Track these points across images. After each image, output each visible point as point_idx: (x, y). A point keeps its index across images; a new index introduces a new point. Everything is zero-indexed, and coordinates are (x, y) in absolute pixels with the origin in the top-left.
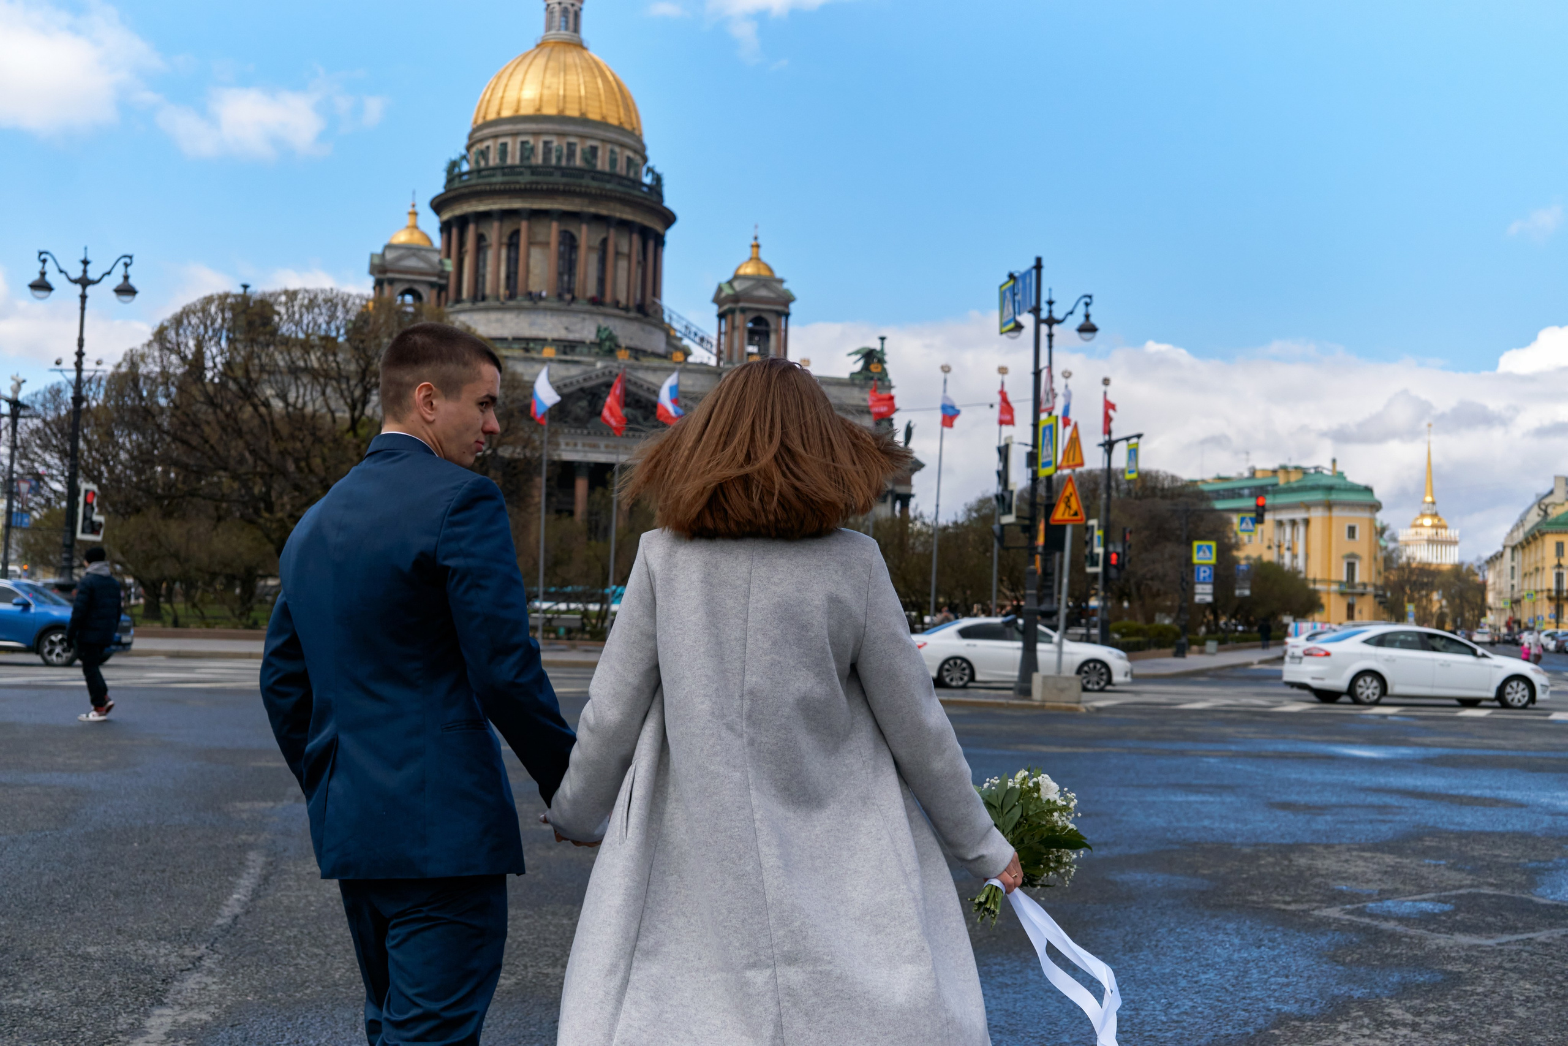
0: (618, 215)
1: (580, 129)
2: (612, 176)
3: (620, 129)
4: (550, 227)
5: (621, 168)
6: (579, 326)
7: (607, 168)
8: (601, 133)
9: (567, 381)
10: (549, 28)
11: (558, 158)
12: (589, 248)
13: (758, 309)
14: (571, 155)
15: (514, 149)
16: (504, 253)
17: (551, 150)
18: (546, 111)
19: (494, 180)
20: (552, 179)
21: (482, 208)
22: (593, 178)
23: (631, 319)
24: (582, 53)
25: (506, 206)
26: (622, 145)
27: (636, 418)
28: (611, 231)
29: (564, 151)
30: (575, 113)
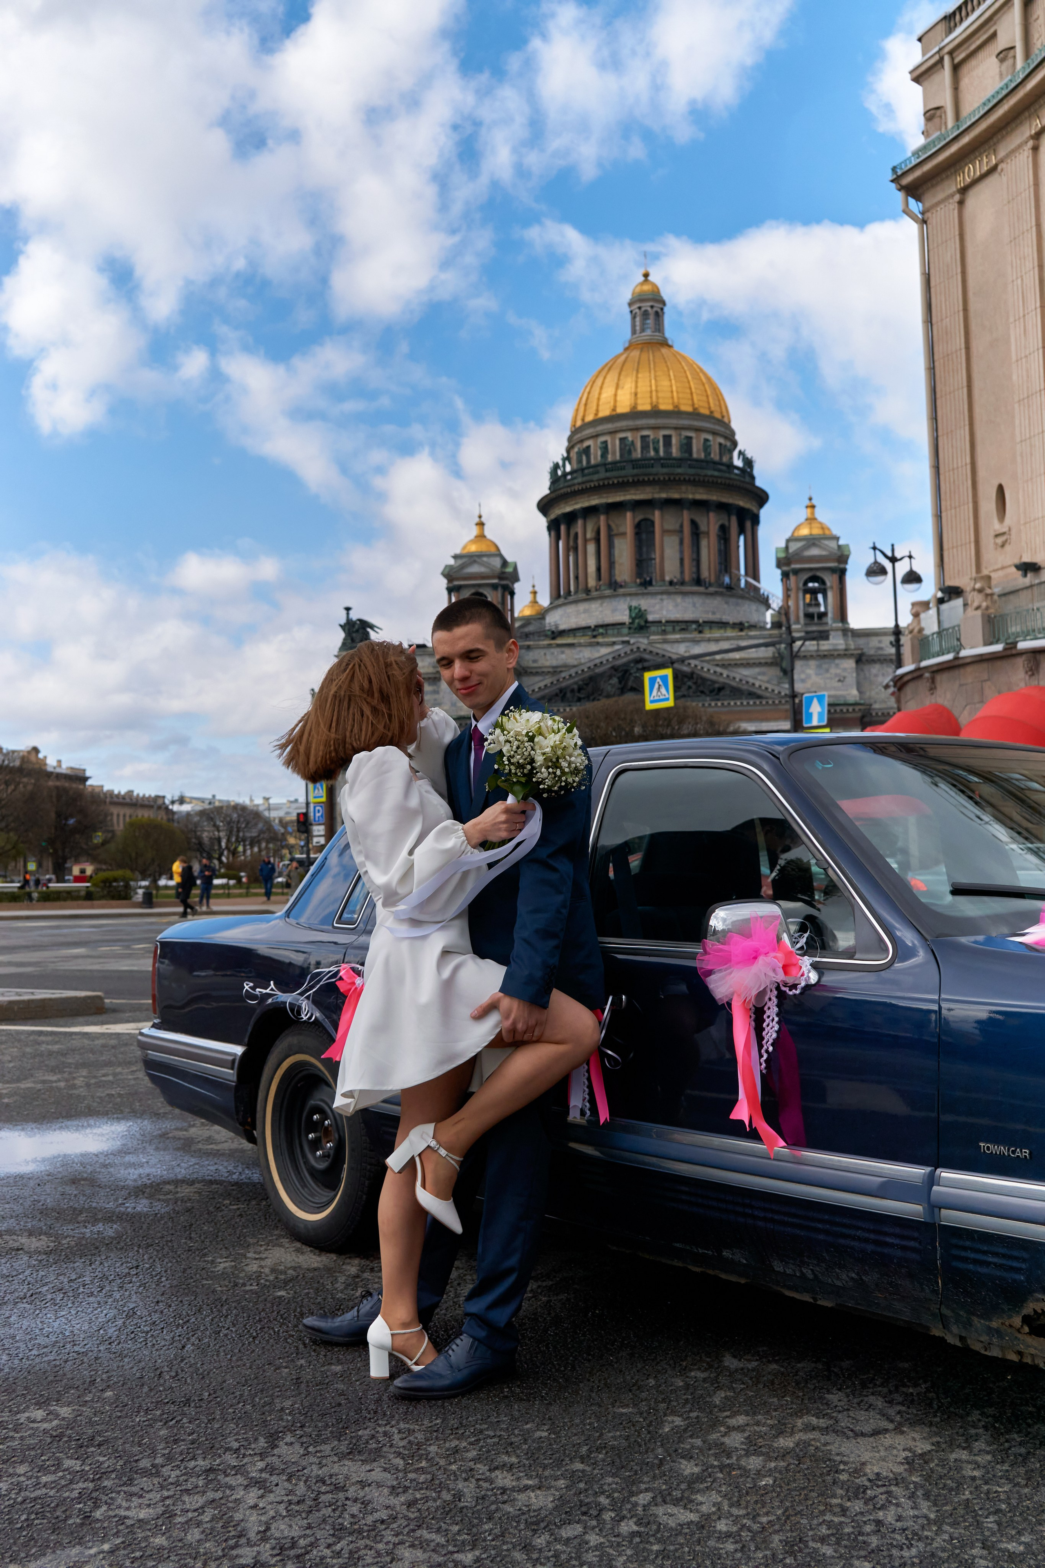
0: (690, 496)
1: (652, 422)
2: (707, 463)
3: (710, 418)
4: (625, 516)
5: (715, 456)
7: (703, 456)
8: (674, 422)
9: (597, 662)
10: (634, 332)
11: (630, 452)
12: (665, 532)
13: (811, 569)
14: (645, 447)
15: (596, 450)
16: (591, 548)
17: (626, 445)
18: (621, 410)
19: (576, 481)
20: (623, 473)
21: (568, 509)
22: (663, 466)
23: (711, 594)
24: (664, 351)
25: (586, 504)
26: (698, 430)
28: (686, 513)
29: (639, 445)
30: (647, 407)
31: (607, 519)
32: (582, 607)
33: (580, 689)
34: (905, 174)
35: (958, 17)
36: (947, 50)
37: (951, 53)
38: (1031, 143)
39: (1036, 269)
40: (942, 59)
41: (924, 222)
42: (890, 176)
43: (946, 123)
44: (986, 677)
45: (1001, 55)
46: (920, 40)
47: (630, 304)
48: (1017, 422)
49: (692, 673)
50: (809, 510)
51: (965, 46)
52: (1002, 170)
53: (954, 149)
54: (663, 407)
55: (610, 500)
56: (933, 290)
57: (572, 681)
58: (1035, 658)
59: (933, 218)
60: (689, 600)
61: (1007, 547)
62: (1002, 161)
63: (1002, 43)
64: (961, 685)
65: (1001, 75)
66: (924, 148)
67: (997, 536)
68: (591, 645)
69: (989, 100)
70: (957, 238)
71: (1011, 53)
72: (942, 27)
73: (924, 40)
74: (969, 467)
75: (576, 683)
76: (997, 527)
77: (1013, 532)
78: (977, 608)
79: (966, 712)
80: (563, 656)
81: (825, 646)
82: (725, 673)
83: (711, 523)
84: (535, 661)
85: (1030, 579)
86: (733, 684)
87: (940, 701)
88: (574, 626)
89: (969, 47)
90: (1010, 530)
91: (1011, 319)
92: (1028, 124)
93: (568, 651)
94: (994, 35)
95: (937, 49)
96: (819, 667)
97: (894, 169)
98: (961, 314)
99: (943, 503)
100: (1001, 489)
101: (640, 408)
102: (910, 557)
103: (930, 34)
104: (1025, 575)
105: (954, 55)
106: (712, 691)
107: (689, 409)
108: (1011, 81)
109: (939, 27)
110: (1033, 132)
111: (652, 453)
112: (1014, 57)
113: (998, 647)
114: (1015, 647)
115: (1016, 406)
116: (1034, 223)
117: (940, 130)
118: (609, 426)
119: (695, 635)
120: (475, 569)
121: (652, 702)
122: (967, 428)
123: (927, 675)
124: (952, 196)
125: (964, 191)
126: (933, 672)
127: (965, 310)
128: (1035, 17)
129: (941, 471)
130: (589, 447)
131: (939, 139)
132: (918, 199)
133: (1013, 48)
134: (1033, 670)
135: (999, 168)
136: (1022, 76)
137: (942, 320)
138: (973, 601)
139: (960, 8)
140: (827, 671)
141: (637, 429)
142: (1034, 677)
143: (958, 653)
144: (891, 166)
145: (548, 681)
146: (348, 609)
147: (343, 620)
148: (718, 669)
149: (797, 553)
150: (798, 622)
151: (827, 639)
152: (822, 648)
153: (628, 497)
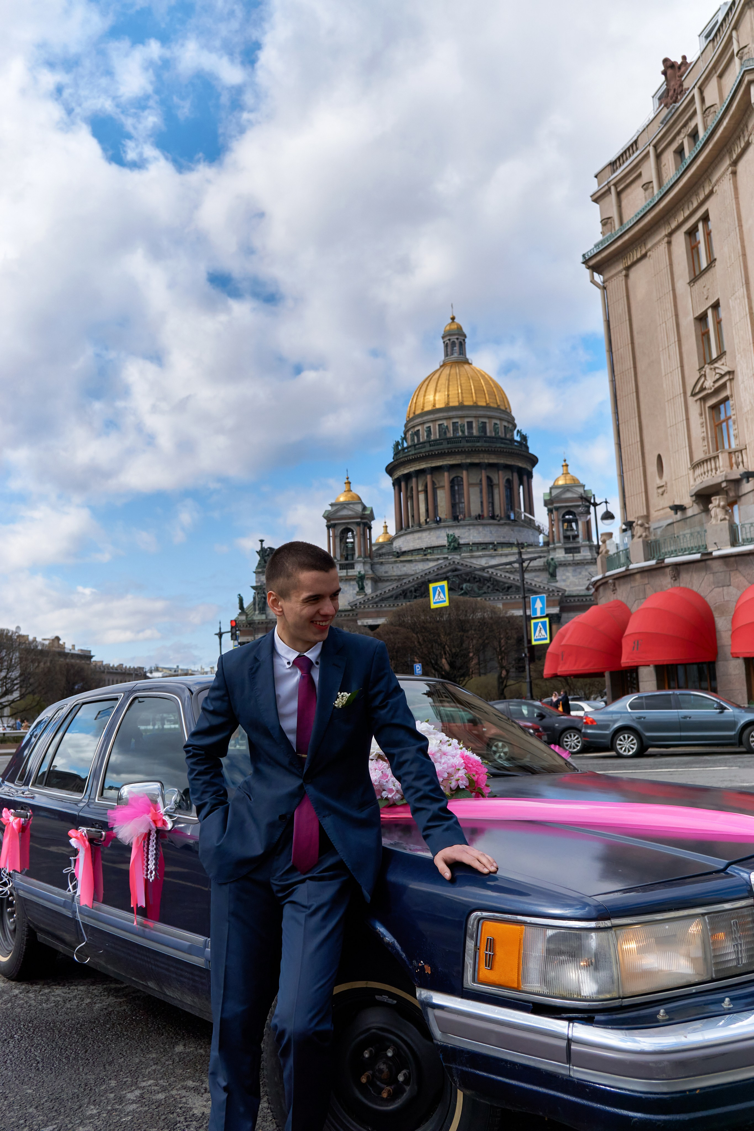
0: (486, 461)
1: (460, 413)
2: (496, 439)
3: (498, 409)
4: (444, 476)
5: (501, 434)
6: (467, 534)
7: (493, 434)
8: (474, 413)
9: (427, 571)
10: (446, 355)
11: (445, 433)
12: (470, 485)
13: (567, 507)
14: (455, 430)
15: (423, 433)
16: (422, 497)
17: (443, 429)
18: (438, 406)
19: (410, 453)
20: (441, 447)
21: (406, 471)
22: (467, 441)
23: (502, 525)
24: (466, 366)
25: (418, 468)
26: (490, 417)
27: (472, 590)
28: (483, 472)
29: (451, 428)
30: (456, 404)
31: (432, 477)
32: (417, 535)
33: (416, 591)
34: (591, 258)
35: (618, 163)
36: (612, 183)
37: (615, 185)
38: (666, 239)
39: (674, 317)
40: (609, 189)
41: (604, 288)
42: (581, 259)
43: (614, 227)
44: (647, 582)
45: (645, 187)
46: (596, 177)
47: (443, 337)
48: (667, 414)
49: (490, 578)
50: (564, 468)
51: (623, 181)
52: (650, 256)
53: (619, 243)
54: (466, 403)
55: (433, 465)
56: (612, 331)
57: (410, 585)
58: (677, 569)
59: (610, 286)
60: (488, 529)
61: (665, 495)
62: (649, 250)
63: (644, 179)
64: (631, 587)
65: (646, 198)
66: (601, 242)
67: (659, 488)
68: (423, 560)
69: (639, 214)
70: (625, 298)
71: (651, 185)
72: (609, 169)
73: (598, 177)
74: (639, 444)
75: (413, 586)
76: (659, 482)
77: (669, 485)
78: (640, 537)
79: (635, 605)
80: (405, 568)
81: (578, 557)
83: (500, 478)
84: (386, 572)
85: (679, 515)
86: (518, 584)
87: (620, 598)
88: (412, 548)
89: (625, 181)
90: (666, 484)
91: (661, 349)
92: (663, 228)
93: (408, 565)
94: (640, 175)
95: (606, 183)
96: (575, 571)
97: (584, 256)
98: (630, 345)
99: (624, 467)
100: (659, 457)
101: (451, 404)
102: (606, 502)
103: (602, 173)
104: (676, 513)
105: (617, 186)
106: (503, 589)
107: (484, 404)
108: (651, 202)
109: (607, 169)
110: (667, 233)
111: (460, 434)
112: (653, 187)
113: (653, 562)
114: (663, 562)
115: (666, 404)
116: (671, 288)
117: (611, 231)
118: (431, 417)
119: (492, 552)
120: (345, 512)
121: (435, 603)
122: (637, 419)
123: (611, 581)
124: (621, 272)
125: (628, 268)
126: (615, 579)
127: (632, 343)
128: (663, 164)
129: (622, 447)
130: (418, 430)
131: (610, 237)
132: (600, 273)
133: (651, 182)
134: (676, 577)
135: (648, 254)
136: (657, 199)
137: (618, 350)
138: (637, 532)
139: (619, 158)
141: (450, 418)
142: (676, 582)
143: (628, 567)
144: (582, 254)
145: (394, 585)
146: (262, 541)
147: (259, 549)
148: (508, 575)
149: (557, 496)
150: (559, 542)
151: (579, 552)
152: (576, 558)
153: (445, 463)
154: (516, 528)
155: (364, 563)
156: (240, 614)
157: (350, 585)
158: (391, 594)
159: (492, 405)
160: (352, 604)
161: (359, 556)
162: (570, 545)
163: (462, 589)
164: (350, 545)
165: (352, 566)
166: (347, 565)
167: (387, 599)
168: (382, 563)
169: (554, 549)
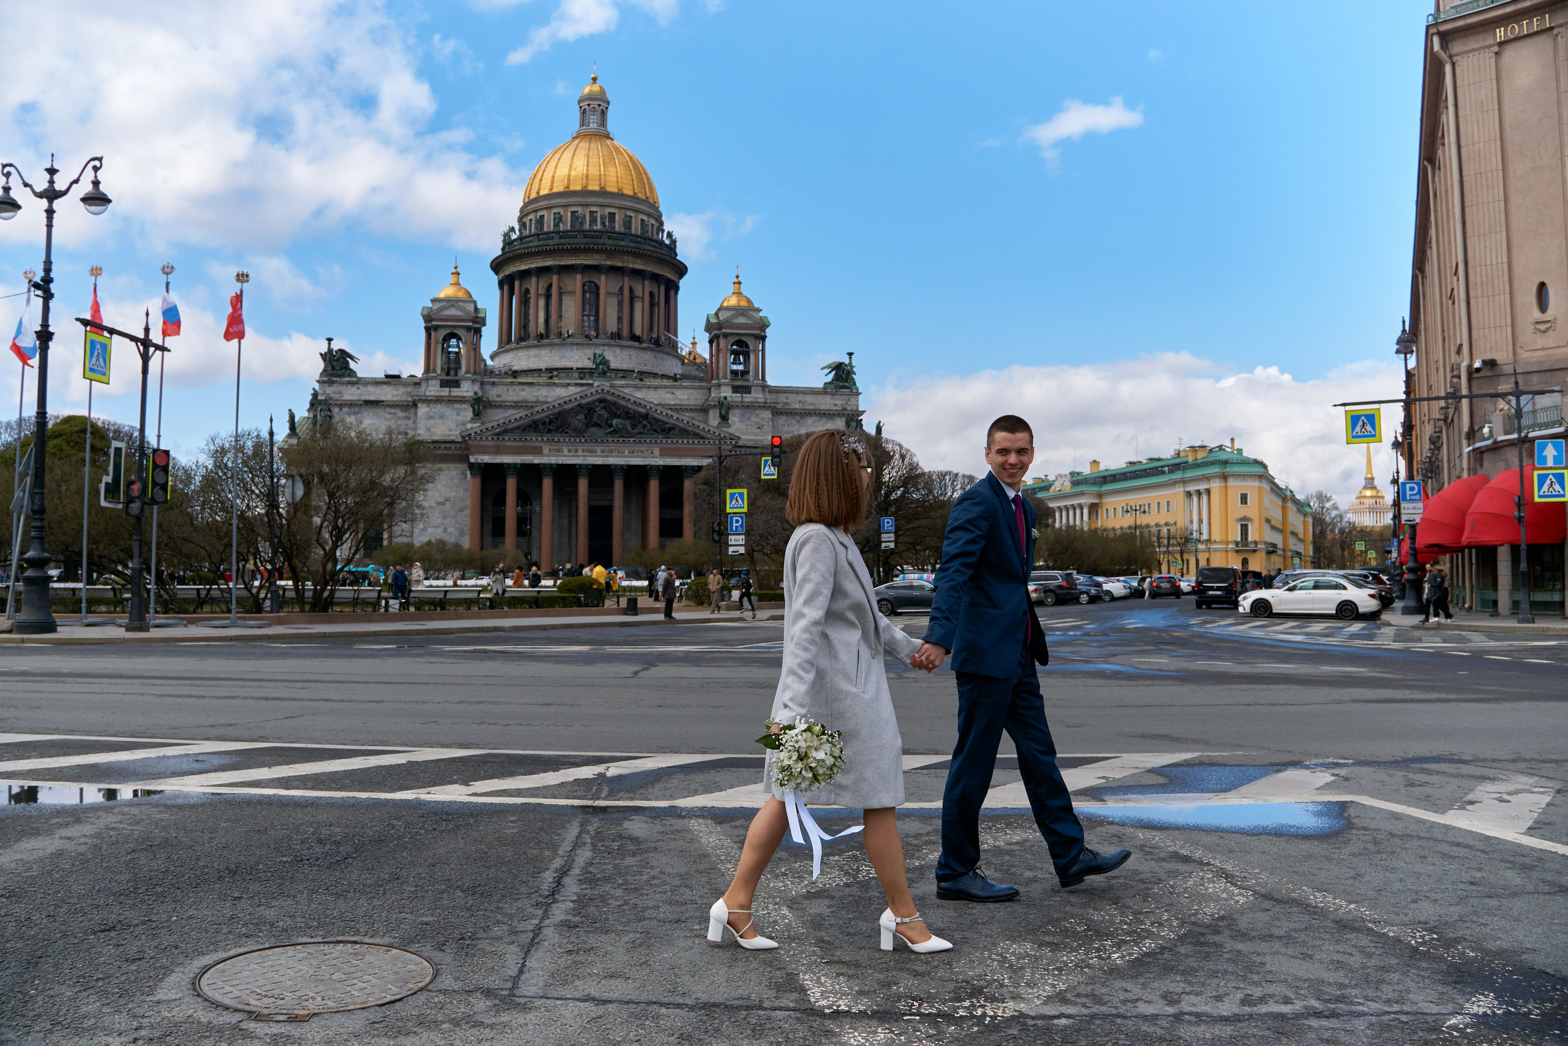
0: (630, 265)
1: (600, 200)
2: (642, 239)
3: (646, 201)
4: (575, 278)
5: (649, 234)
8: (618, 202)
9: (567, 399)
10: (582, 124)
11: (582, 224)
12: (608, 293)
13: (738, 334)
14: (593, 220)
15: (549, 219)
16: (542, 302)
17: (577, 218)
18: (573, 188)
19: (532, 244)
20: (575, 240)
21: (523, 267)
22: (609, 238)
23: (644, 349)
24: (609, 142)
25: (541, 265)
26: (636, 211)
27: (624, 427)
28: (626, 279)
29: (588, 218)
30: (597, 188)
31: (559, 280)
32: (533, 352)
33: (551, 422)
47: (579, 102)
49: (647, 414)
50: (737, 286)
54: (609, 189)
55: (563, 263)
57: (544, 415)
60: (626, 352)
68: (548, 385)
75: (547, 417)
80: (524, 393)
81: (748, 398)
82: (675, 415)
83: (643, 289)
84: (498, 396)
86: (682, 425)
88: (525, 368)
93: (528, 389)
96: (743, 415)
101: (590, 188)
106: (663, 430)
107: (631, 193)
111: (599, 226)
118: (563, 201)
119: (637, 382)
120: (452, 312)
130: (543, 216)
140: (749, 419)
141: (587, 205)
145: (523, 413)
146: (330, 340)
147: (325, 349)
148: (670, 412)
149: (727, 321)
150: (725, 377)
151: (750, 393)
152: (745, 400)
153: (579, 262)
154: (661, 355)
155: (473, 381)
156: (289, 436)
157: (453, 409)
158: (517, 424)
159: (640, 195)
160: (464, 434)
161: (467, 372)
162: (740, 383)
163: (611, 426)
164: (452, 356)
165: (456, 384)
166: (447, 381)
167: (512, 430)
168: (494, 383)
169: (719, 386)
